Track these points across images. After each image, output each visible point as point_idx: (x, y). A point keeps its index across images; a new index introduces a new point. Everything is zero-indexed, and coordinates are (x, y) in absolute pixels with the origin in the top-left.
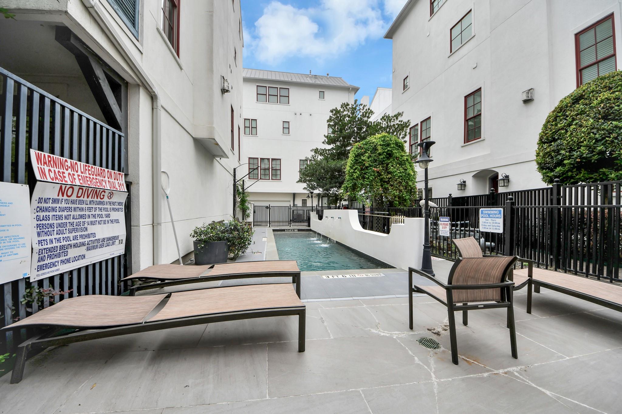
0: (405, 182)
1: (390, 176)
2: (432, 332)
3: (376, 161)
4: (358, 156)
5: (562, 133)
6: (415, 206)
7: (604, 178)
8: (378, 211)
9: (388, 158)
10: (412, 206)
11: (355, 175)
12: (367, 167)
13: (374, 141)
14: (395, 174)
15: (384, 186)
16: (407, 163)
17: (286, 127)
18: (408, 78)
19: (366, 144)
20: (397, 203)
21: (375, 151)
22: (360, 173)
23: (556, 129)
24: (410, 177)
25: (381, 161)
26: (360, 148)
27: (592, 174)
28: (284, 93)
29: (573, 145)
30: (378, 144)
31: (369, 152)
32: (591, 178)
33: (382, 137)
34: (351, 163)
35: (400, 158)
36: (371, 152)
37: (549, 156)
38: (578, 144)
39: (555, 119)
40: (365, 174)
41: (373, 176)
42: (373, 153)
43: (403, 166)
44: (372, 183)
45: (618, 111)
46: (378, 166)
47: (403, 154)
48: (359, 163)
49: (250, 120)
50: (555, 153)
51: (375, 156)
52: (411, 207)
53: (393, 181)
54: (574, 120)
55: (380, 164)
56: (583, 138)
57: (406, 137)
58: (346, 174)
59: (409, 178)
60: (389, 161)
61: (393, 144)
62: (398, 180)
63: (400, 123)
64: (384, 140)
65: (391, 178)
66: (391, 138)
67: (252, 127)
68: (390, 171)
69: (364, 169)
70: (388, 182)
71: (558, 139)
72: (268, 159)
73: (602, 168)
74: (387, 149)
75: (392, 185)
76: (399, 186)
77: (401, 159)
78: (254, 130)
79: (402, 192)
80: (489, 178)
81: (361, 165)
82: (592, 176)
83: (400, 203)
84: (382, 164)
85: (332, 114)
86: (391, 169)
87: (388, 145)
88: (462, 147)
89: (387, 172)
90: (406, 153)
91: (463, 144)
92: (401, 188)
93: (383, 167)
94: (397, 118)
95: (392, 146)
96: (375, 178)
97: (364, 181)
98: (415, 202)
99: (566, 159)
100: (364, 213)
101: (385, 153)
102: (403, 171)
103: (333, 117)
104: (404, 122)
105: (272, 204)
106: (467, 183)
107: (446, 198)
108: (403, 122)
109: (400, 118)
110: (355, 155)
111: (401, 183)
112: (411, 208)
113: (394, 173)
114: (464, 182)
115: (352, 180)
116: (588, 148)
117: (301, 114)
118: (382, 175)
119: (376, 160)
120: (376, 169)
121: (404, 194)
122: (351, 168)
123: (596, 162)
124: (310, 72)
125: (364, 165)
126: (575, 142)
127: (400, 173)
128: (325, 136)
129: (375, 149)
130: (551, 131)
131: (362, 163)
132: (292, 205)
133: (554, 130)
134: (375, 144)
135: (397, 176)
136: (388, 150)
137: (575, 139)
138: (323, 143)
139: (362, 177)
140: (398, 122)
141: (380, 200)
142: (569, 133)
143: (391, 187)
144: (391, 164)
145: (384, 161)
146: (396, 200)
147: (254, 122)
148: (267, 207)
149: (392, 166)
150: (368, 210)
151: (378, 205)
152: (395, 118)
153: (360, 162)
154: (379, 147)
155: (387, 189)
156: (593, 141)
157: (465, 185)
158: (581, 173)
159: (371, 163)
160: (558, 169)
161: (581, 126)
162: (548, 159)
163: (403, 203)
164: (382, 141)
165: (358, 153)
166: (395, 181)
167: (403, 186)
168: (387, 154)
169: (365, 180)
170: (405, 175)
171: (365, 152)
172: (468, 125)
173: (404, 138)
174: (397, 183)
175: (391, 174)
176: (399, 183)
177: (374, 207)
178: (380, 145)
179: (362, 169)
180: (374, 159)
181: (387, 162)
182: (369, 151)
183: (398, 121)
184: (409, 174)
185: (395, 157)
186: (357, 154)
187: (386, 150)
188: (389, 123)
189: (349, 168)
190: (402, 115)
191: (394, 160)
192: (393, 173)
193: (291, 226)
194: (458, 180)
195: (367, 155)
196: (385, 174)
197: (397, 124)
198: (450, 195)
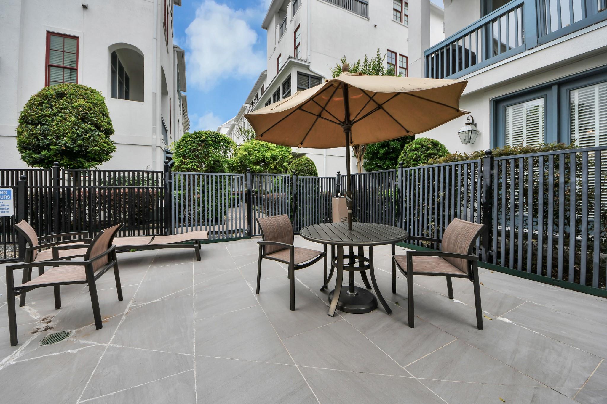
2: (41, 331)
5: (48, 120)
7: (81, 166)
23: (42, 114)
27: (72, 161)
29: (59, 134)
32: (71, 165)
37: (35, 138)
38: (63, 134)
39: (40, 104)
45: (91, 118)
50: (42, 136)
54: (59, 112)
56: (67, 131)
71: (45, 124)
73: (79, 158)
82: (72, 163)
99: (52, 145)
116: (71, 140)
123: (76, 152)
126: (60, 131)
130: (36, 114)
133: (40, 115)
137: (61, 129)
142: (55, 123)
156: (75, 135)
158: (63, 159)
160: (44, 153)
161: (65, 119)
162: (33, 141)
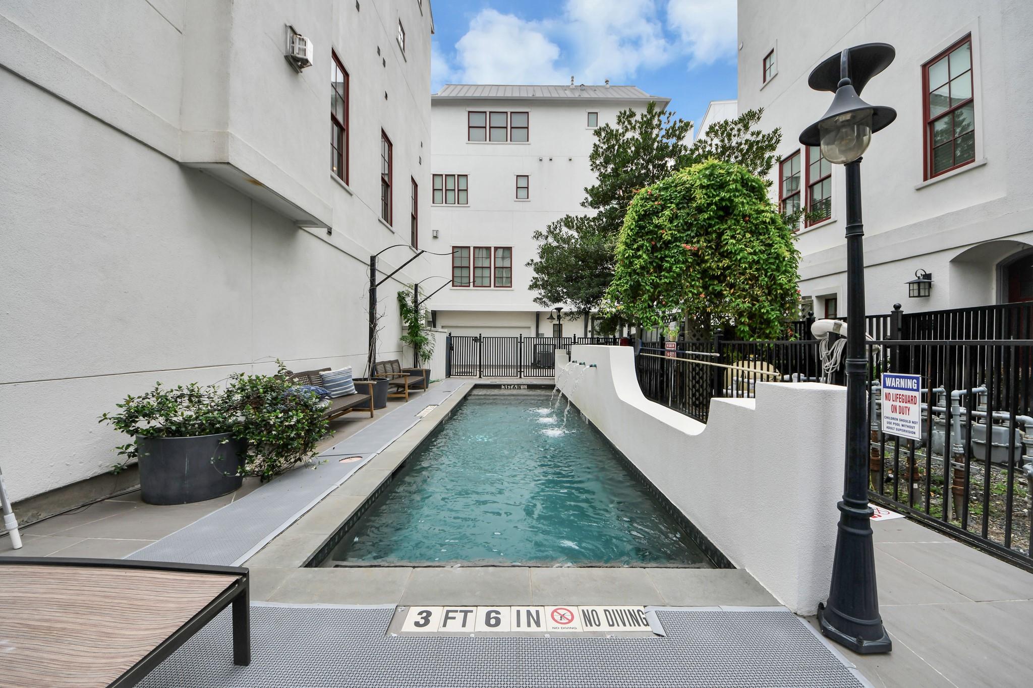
0: (766, 275)
1: (726, 262)
3: (689, 226)
4: (645, 216)
6: (796, 337)
8: (697, 349)
9: (722, 219)
10: (787, 338)
11: (638, 263)
12: (667, 244)
13: (685, 178)
14: (739, 257)
15: (711, 288)
16: (772, 229)
17: (522, 185)
18: (774, 56)
19: (666, 189)
20: (747, 329)
21: (687, 203)
22: (650, 258)
24: (781, 262)
25: (702, 226)
26: (650, 198)
28: (519, 121)
30: (696, 185)
31: (673, 206)
33: (706, 169)
34: (629, 235)
35: (755, 216)
36: (677, 205)
40: (662, 259)
41: (683, 263)
42: (684, 208)
43: (761, 237)
44: (680, 281)
46: (695, 240)
47: (762, 208)
48: (647, 233)
49: (456, 176)
51: (688, 214)
52: (783, 339)
53: (735, 275)
55: (701, 235)
57: (770, 171)
58: (617, 261)
59: (778, 266)
60: (726, 226)
61: (735, 181)
62: (748, 271)
63: (753, 139)
64: (711, 174)
65: (728, 267)
66: (728, 169)
67: (459, 190)
68: (727, 250)
69: (659, 247)
70: (721, 279)
72: (488, 249)
74: (718, 195)
75: (732, 286)
76: (752, 287)
77: (757, 218)
78: (462, 194)
79: (758, 301)
80: (998, 265)
81: (652, 239)
83: (753, 330)
84: (707, 233)
85: (598, 138)
86: (730, 244)
87: (722, 186)
88: (918, 190)
89: (720, 254)
90: (769, 204)
91: (920, 182)
92: (757, 291)
93: (709, 242)
94: (746, 127)
95: (733, 186)
96: (688, 268)
97: (659, 277)
98: (793, 327)
100: (663, 353)
101: (714, 207)
102: (763, 248)
103: (602, 145)
104: (764, 136)
105: (486, 333)
106: (934, 279)
107: (885, 317)
108: (760, 137)
109: (754, 127)
110: (639, 216)
111: (757, 279)
112: (784, 342)
113: (738, 254)
114: (928, 276)
115: (630, 276)
117: (551, 160)
118: (706, 261)
119: (691, 224)
120: (689, 247)
121: (764, 307)
122: (628, 246)
124: (572, 80)
125: (661, 238)
127: (755, 253)
128: (586, 189)
129: (688, 198)
131: (656, 233)
132: (533, 335)
134: (688, 186)
135: (744, 263)
136: (722, 199)
138: (583, 204)
139: (654, 268)
140: (748, 136)
141: (702, 323)
143: (730, 289)
144: (729, 233)
145: (710, 226)
146: (743, 323)
147: (462, 180)
148: (476, 339)
149: (733, 237)
150: (671, 346)
151: (698, 335)
152: (740, 126)
153: (650, 232)
154: (698, 191)
155: (720, 295)
157: (930, 284)
159: (679, 232)
163: (761, 329)
164: (705, 176)
165: (645, 211)
166: (740, 273)
167: (761, 287)
168: (720, 208)
169: (663, 273)
170: (767, 260)
171: (664, 207)
172: (933, 134)
173: (765, 173)
174: (746, 279)
175: (730, 258)
176: (750, 279)
177: (686, 340)
178: (702, 187)
179: (654, 249)
180: (686, 223)
181: (719, 229)
182: (672, 203)
183: (749, 132)
184: (778, 256)
185: (739, 215)
186: (643, 213)
187: (717, 198)
188: (726, 141)
189: (624, 247)
190: (759, 118)
191: (738, 221)
192: (735, 254)
193: (522, 376)
194: (910, 272)
195: (667, 212)
196: (712, 258)
197: (747, 141)
198: (897, 307)
